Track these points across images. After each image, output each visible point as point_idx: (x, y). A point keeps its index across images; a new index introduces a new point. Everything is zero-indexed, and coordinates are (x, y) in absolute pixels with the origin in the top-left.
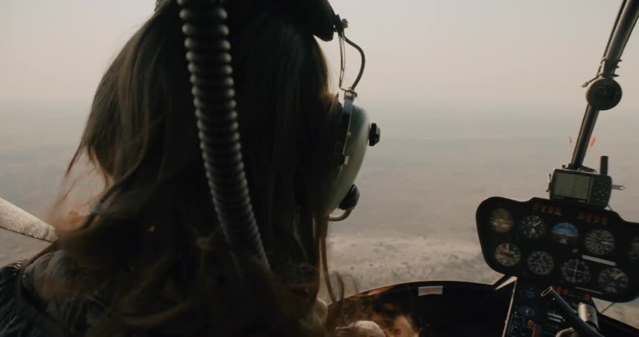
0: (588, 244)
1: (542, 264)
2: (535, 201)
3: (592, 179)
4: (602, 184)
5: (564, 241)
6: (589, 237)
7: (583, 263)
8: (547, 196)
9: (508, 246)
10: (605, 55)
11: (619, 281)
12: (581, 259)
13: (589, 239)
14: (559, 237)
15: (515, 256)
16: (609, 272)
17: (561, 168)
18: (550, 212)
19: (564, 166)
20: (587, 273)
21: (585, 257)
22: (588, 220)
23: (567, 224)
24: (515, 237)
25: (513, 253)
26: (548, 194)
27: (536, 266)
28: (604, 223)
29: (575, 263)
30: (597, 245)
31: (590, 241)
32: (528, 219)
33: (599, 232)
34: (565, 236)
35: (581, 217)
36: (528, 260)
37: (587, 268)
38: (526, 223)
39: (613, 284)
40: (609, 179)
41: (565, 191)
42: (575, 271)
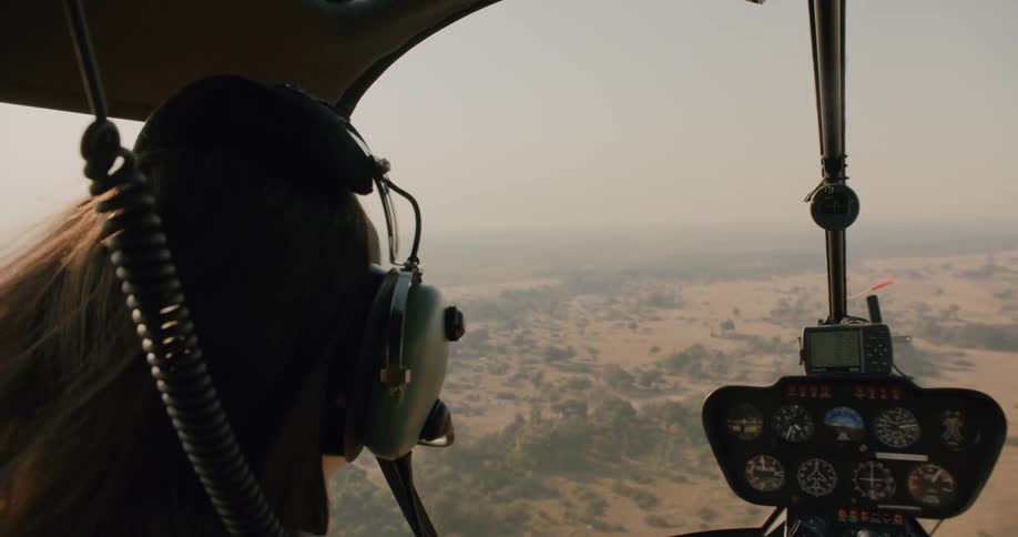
0: (880, 434)
1: (818, 480)
2: (786, 382)
3: (861, 332)
4: (877, 337)
5: (843, 436)
6: (879, 422)
7: (880, 465)
8: (801, 371)
9: (762, 461)
10: (822, 153)
11: (940, 483)
12: (876, 460)
13: (880, 425)
14: (834, 432)
15: (777, 474)
16: (921, 472)
17: (815, 325)
18: (814, 395)
19: (820, 321)
20: (891, 480)
21: (880, 455)
22: (872, 397)
23: (844, 409)
24: (770, 443)
25: (772, 469)
26: (803, 367)
27: (810, 484)
28: (896, 397)
29: (869, 468)
30: (894, 433)
31: (882, 428)
32: (784, 412)
33: (892, 412)
34: (844, 429)
35: (860, 396)
36: (798, 476)
37: (887, 471)
38: (783, 418)
39: (932, 490)
40: (885, 328)
41: (827, 357)
42: (872, 480)
